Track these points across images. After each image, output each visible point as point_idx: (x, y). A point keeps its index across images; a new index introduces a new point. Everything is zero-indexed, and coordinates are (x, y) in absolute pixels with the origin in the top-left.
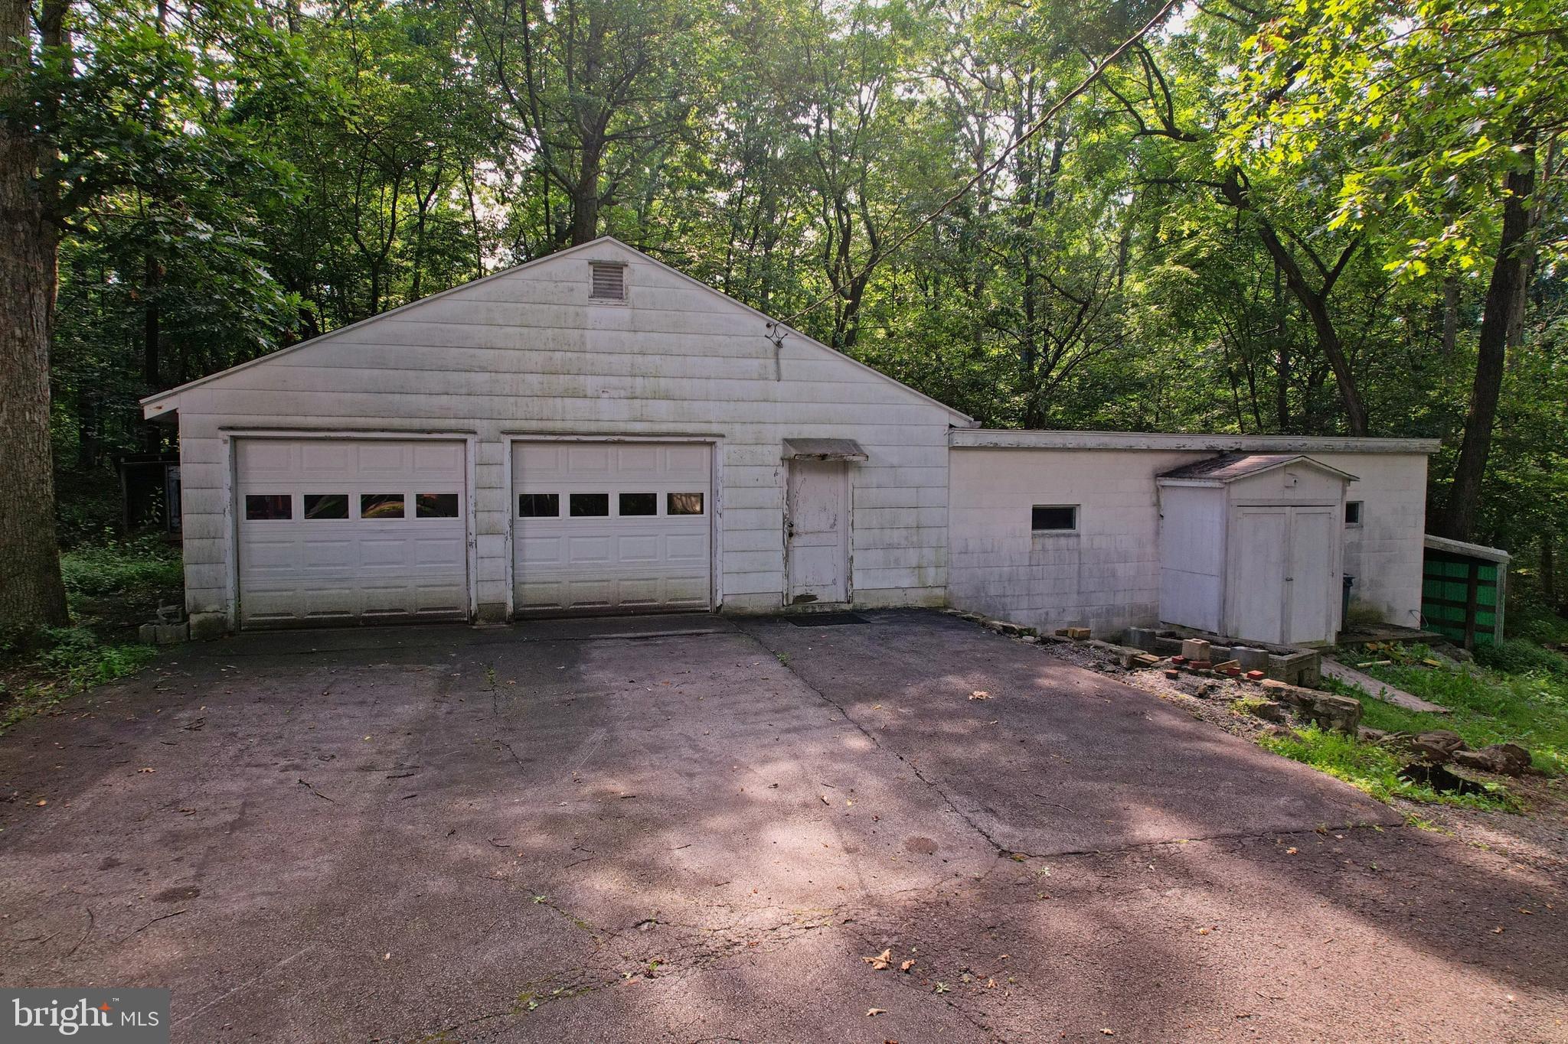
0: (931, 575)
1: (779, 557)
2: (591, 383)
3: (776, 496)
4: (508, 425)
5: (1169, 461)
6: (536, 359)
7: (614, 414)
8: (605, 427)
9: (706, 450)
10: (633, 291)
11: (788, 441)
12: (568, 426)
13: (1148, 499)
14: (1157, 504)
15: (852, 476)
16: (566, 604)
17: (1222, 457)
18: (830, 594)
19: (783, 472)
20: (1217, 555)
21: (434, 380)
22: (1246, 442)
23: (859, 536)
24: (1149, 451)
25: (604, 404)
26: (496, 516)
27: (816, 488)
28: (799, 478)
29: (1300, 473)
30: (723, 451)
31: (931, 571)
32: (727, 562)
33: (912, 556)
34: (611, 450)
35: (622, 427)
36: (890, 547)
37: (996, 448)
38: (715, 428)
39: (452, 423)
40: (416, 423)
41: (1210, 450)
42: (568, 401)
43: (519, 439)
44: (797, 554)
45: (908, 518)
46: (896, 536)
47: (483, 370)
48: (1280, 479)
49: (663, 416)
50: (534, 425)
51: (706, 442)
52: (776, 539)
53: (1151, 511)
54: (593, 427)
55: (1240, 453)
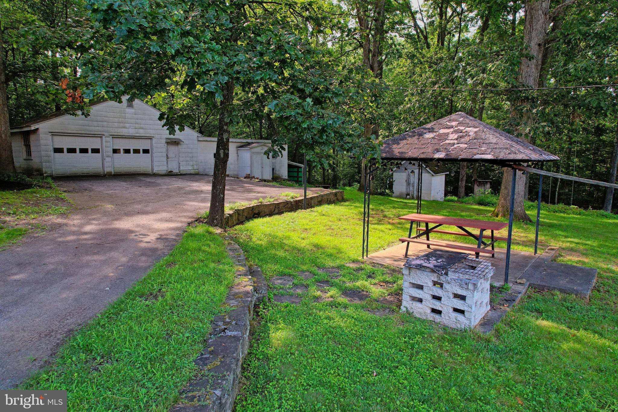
0: (195, 167)
1: (165, 163)
2: (127, 125)
3: (164, 150)
4: (111, 134)
5: (239, 144)
6: (116, 120)
7: (132, 132)
8: (130, 134)
9: (150, 140)
10: (135, 106)
11: (166, 138)
12: (123, 134)
13: (235, 152)
14: (237, 153)
15: (179, 146)
16: (123, 172)
17: (249, 144)
18: (176, 171)
19: (166, 145)
20: (249, 163)
21: (95, 123)
22: (254, 141)
23: (181, 159)
24: (236, 142)
25: (130, 130)
26: (109, 153)
27: (172, 148)
28: (168, 146)
29: (264, 147)
30: (154, 141)
31: (195, 166)
32: (155, 164)
33: (191, 163)
34: (131, 140)
35: (134, 135)
36: (187, 161)
37: (207, 141)
38: (152, 135)
39: (99, 133)
40: (92, 133)
41: (247, 142)
42: (123, 129)
43: (114, 137)
44: (169, 162)
45: (190, 155)
46: (188, 159)
47: (105, 122)
48: (260, 148)
49: (142, 133)
50: (116, 134)
51: (150, 138)
52: (165, 159)
53: (236, 155)
54: (128, 135)
55: (252, 143)
